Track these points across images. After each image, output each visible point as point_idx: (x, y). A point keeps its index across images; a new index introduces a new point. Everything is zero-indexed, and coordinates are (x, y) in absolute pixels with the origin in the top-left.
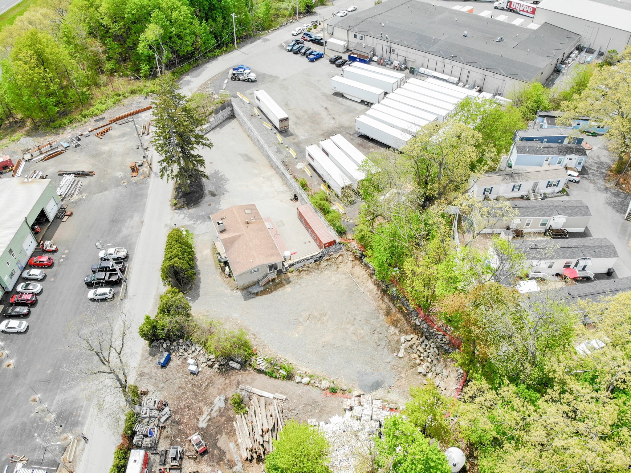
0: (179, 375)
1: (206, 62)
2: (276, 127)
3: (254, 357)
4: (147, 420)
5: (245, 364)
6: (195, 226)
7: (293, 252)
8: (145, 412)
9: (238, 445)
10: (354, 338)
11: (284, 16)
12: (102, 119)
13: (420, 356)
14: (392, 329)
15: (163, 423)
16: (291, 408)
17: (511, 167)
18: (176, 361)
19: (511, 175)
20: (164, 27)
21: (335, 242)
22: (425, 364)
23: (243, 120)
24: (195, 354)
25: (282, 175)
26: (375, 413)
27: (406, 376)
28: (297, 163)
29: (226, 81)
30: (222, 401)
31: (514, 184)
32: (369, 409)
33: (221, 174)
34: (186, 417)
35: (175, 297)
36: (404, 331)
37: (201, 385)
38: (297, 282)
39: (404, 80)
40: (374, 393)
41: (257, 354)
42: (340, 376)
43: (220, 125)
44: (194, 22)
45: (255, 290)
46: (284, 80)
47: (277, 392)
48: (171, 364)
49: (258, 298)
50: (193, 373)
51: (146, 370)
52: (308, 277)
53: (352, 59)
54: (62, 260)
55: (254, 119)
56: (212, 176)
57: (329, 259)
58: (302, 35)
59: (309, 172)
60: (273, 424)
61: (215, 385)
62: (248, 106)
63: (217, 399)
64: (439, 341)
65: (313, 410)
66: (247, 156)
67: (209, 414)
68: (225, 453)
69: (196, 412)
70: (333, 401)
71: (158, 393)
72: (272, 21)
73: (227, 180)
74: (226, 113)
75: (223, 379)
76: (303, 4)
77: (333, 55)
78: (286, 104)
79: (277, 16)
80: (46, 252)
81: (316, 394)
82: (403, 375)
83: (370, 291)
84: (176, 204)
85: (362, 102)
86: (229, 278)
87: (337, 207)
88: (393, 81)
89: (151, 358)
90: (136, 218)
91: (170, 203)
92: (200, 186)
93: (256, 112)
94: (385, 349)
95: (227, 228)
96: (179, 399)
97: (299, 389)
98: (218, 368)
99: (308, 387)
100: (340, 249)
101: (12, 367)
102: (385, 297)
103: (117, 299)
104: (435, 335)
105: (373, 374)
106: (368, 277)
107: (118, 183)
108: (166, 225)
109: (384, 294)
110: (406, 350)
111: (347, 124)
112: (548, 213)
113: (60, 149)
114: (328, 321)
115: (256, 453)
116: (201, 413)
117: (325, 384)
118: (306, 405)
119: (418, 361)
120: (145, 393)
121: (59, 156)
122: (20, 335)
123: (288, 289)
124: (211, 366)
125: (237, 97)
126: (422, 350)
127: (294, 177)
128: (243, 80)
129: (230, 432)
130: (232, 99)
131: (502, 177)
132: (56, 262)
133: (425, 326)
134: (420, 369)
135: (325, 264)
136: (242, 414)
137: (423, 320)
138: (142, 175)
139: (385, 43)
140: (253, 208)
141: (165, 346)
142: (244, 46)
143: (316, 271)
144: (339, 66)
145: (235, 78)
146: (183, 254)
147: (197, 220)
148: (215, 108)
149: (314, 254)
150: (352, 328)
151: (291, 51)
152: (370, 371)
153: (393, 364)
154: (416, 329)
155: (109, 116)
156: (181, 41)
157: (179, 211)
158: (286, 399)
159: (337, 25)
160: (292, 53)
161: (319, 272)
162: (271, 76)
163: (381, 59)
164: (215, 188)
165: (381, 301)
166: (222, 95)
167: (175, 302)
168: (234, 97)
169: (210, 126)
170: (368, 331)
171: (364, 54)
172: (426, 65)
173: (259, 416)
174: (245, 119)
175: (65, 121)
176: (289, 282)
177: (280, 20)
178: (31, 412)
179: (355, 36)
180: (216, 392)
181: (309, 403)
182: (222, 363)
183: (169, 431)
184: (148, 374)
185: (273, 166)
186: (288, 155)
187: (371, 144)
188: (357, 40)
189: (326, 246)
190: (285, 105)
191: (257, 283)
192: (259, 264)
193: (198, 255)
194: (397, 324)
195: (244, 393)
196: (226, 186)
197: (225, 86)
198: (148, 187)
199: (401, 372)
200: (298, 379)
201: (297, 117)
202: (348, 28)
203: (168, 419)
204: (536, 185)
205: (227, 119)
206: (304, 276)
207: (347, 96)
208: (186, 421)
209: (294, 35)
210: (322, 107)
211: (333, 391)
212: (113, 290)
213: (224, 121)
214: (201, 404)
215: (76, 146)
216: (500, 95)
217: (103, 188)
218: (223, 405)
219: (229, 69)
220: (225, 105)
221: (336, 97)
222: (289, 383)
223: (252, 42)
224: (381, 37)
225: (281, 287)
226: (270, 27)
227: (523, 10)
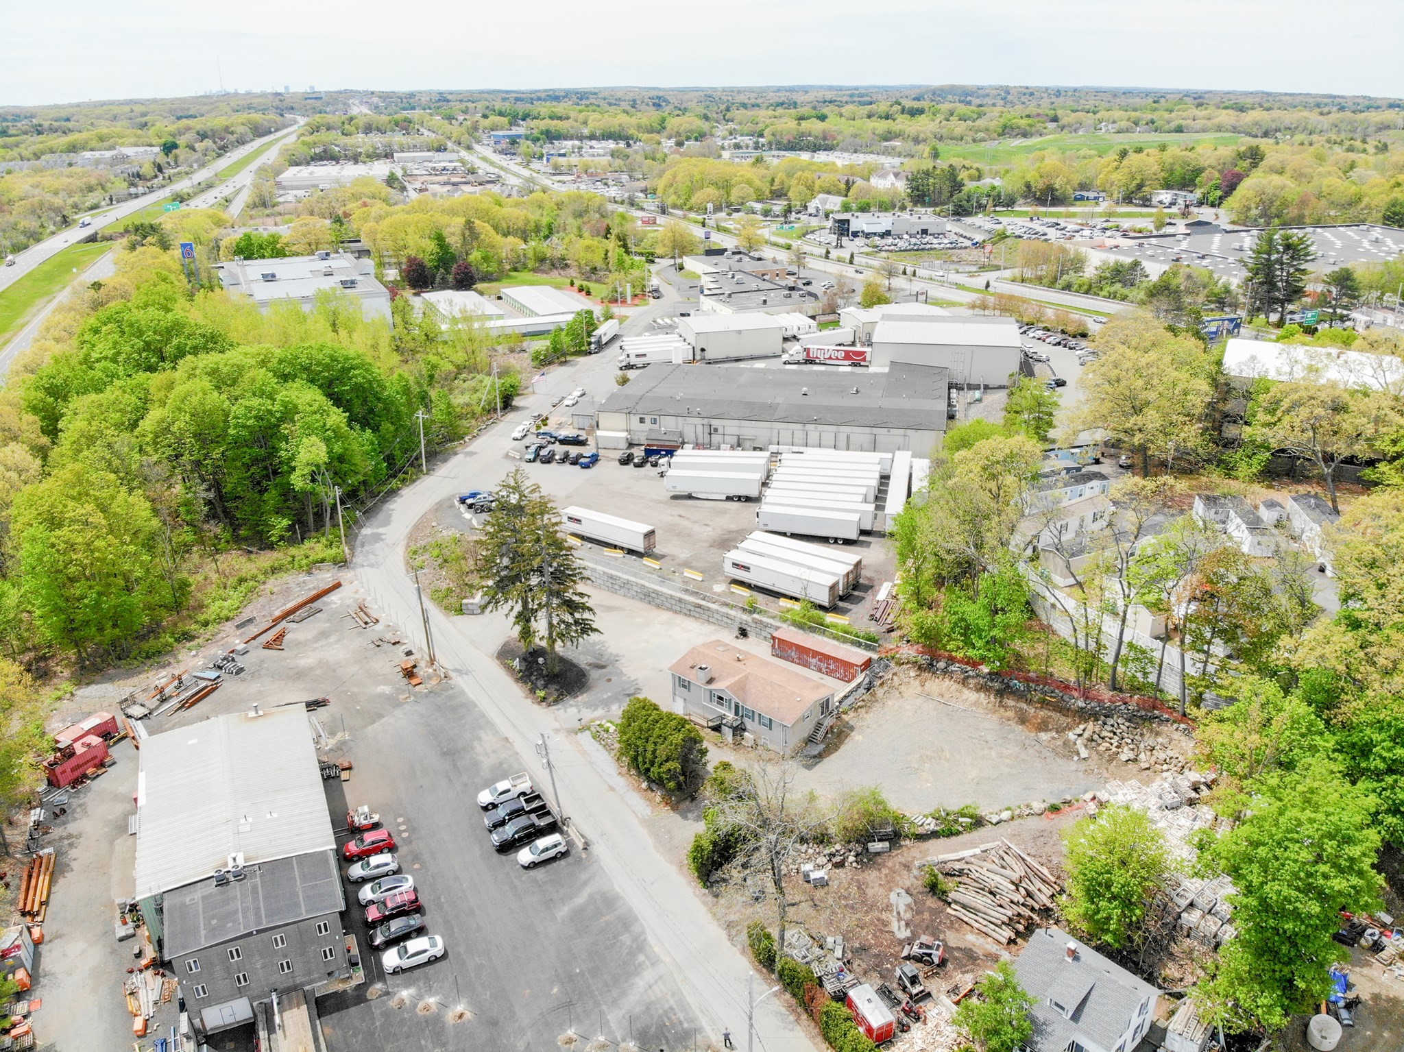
1: (383, 503)
2: (630, 551)
3: (905, 821)
4: (816, 963)
5: (895, 838)
8: (800, 957)
9: (979, 933)
10: (1007, 761)
11: (474, 415)
12: (250, 621)
13: (1112, 744)
14: (1044, 736)
15: (844, 957)
21: (872, 659)
22: (1126, 749)
27: (1112, 774)
28: (710, 586)
29: (466, 516)
30: (902, 894)
34: (868, 938)
36: (1065, 729)
37: (849, 894)
38: (862, 726)
41: (904, 816)
45: (814, 750)
47: (979, 844)
49: (826, 760)
50: (820, 886)
53: (653, 453)
54: (403, 835)
58: (534, 436)
59: (740, 591)
60: (1022, 869)
61: (871, 884)
63: (892, 897)
64: (1125, 711)
65: (1049, 839)
66: (604, 605)
67: (899, 919)
68: (970, 950)
69: (876, 926)
70: (1065, 820)
75: (876, 872)
77: (616, 454)
79: (464, 417)
80: (364, 829)
81: (1035, 824)
82: (1106, 775)
83: (976, 704)
84: (544, 698)
85: (729, 499)
86: (756, 752)
87: (833, 620)
89: (722, 899)
90: (487, 737)
91: (529, 701)
92: (567, 662)
93: (576, 541)
94: (1058, 759)
95: (716, 674)
97: (1006, 830)
98: (856, 862)
99: (1015, 822)
100: (887, 666)
101: (468, 1016)
102: (1005, 700)
103: (580, 852)
106: (960, 686)
107: (392, 701)
108: (558, 730)
109: (1002, 696)
110: (1086, 746)
111: (736, 528)
113: (204, 683)
115: (1019, 922)
116: (885, 924)
117: (1038, 806)
118: (1034, 839)
119: (1114, 750)
121: (213, 695)
123: (856, 737)
124: (840, 865)
126: (1109, 735)
127: (724, 604)
129: (952, 923)
132: (396, 840)
133: (1091, 704)
134: (1124, 757)
135: (881, 691)
136: (956, 888)
137: (1086, 699)
138: (430, 679)
139: (699, 421)
142: (434, 469)
144: (644, 465)
145: (480, 509)
149: (858, 682)
151: (536, 460)
153: (1083, 769)
154: (1082, 714)
155: (258, 614)
157: (559, 706)
159: (604, 410)
160: (538, 464)
163: (698, 445)
165: (1002, 710)
170: (1016, 748)
171: (668, 443)
172: (775, 440)
176: (852, 729)
177: (465, 424)
179: (642, 420)
180: (881, 890)
181: (1036, 836)
182: (860, 849)
183: (862, 965)
186: (688, 581)
188: (648, 425)
189: (865, 668)
191: (812, 740)
192: (813, 700)
194: (1048, 726)
198: (463, 693)
199: (1099, 773)
200: (993, 819)
202: (627, 410)
206: (868, 713)
207: (699, 496)
208: (872, 942)
209: (518, 439)
210: (672, 516)
211: (1055, 809)
214: (875, 914)
215: (238, 672)
217: (371, 716)
218: (908, 900)
221: (678, 502)
222: (982, 832)
223: (448, 461)
224: (689, 414)
225: (846, 737)
226: (458, 435)
227: (830, 358)
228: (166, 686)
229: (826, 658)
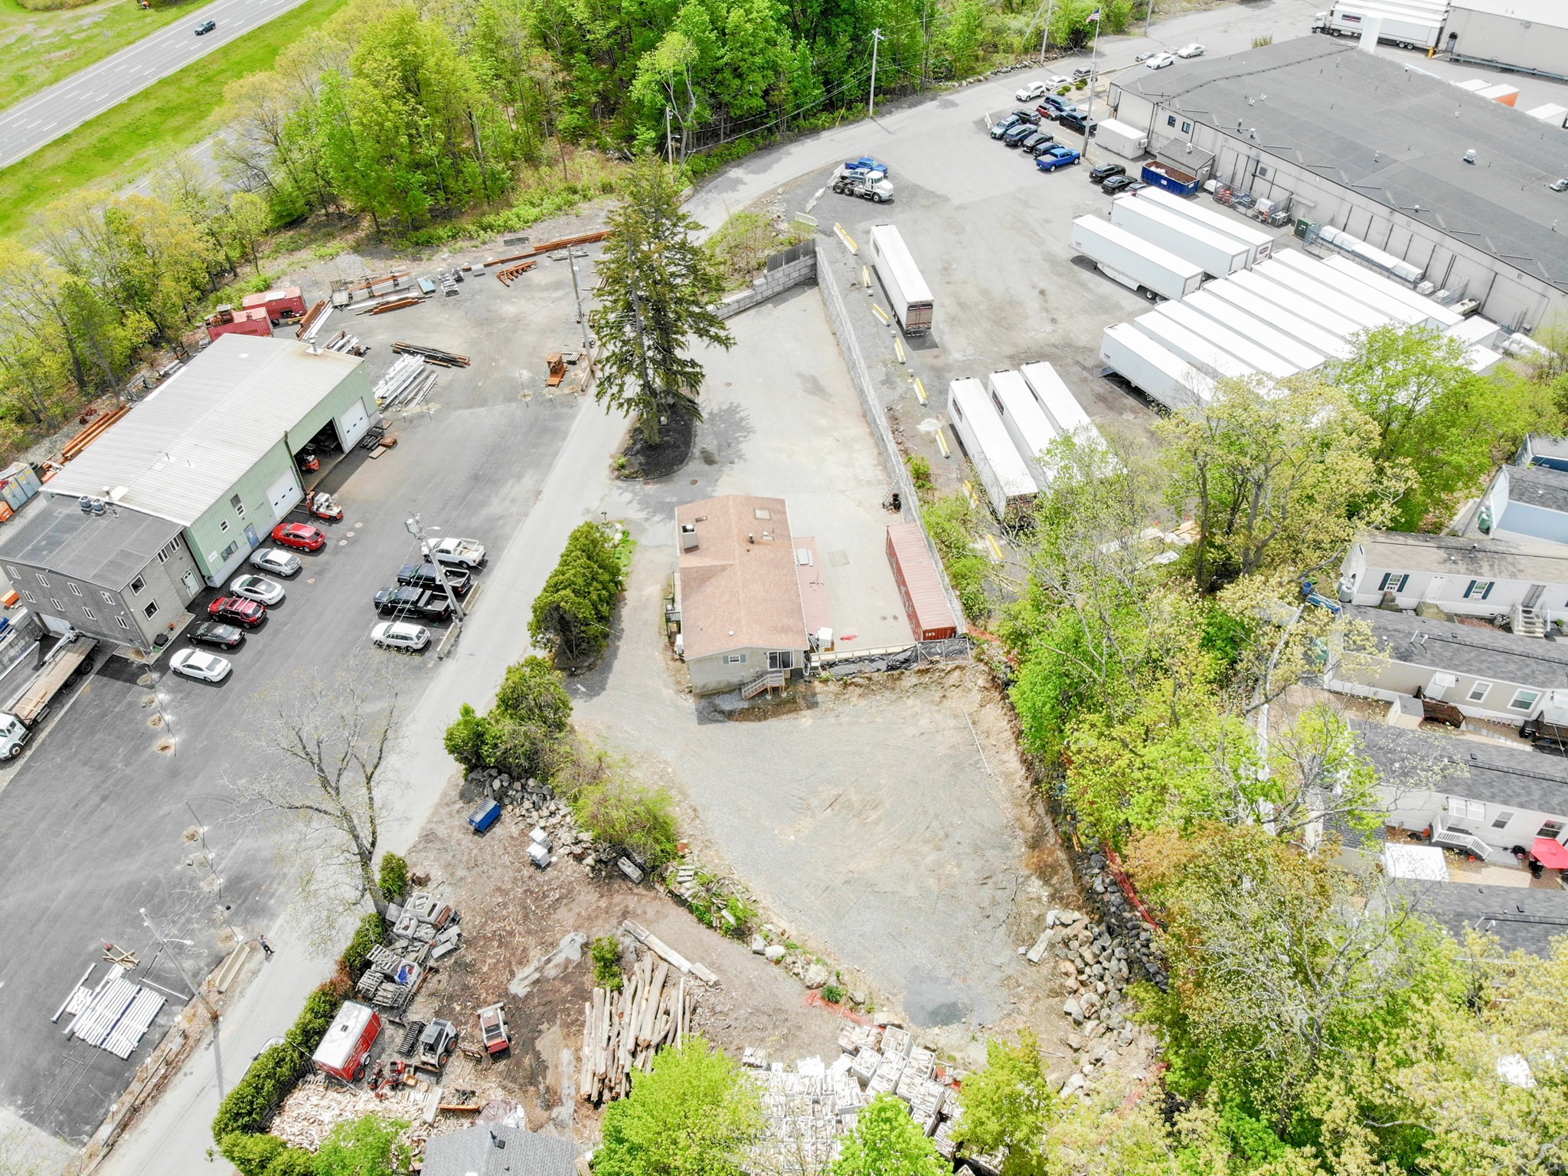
0: (506, 859)
1: (792, 141)
2: (899, 322)
3: (675, 863)
4: (404, 943)
5: (652, 873)
6: (646, 525)
7: (847, 633)
8: (406, 923)
9: (579, 1059)
10: (931, 882)
11: (1009, 49)
12: (522, 240)
13: (1080, 972)
14: (1036, 887)
15: (437, 960)
16: (718, 1009)
17: (1487, 531)
18: (508, 826)
19: (1470, 553)
20: (702, 45)
21: (953, 630)
22: (1088, 996)
23: (831, 293)
24: (553, 821)
25: (880, 441)
26: (908, 1081)
27: (1032, 1013)
28: (923, 418)
29: (820, 192)
30: (577, 946)
31: (1474, 578)
32: (895, 1066)
33: (743, 414)
34: (489, 961)
35: (538, 680)
36: (1061, 898)
37: (545, 896)
38: (833, 710)
39: (1266, 252)
40: (936, 1030)
41: (683, 857)
42: (864, 965)
43: (777, 297)
44: (779, 39)
45: (727, 704)
46: (960, 207)
47: (702, 960)
48: (498, 830)
49: (731, 725)
50: (536, 864)
51: (442, 831)
52: (863, 703)
53: (1150, 178)
54: (343, 543)
55: (855, 295)
56: (721, 417)
57: (927, 671)
58: (1041, 101)
59: (944, 445)
60: (663, 1034)
61: (573, 905)
62: (852, 261)
63: (568, 938)
64: (1138, 945)
65: (770, 1027)
66: (814, 380)
67: (539, 969)
68: (547, 1067)
69: (514, 955)
70: (823, 1020)
71: (447, 889)
72: (977, 58)
73: (749, 430)
74: (796, 270)
75: (597, 895)
76: (1064, 27)
77: (1102, 163)
78: (946, 269)
79: (993, 47)
80: (316, 516)
81: (790, 995)
82: (1025, 1007)
83: (1008, 776)
84: (623, 467)
85: (1142, 290)
86: (678, 663)
87: (990, 546)
88: (1233, 248)
89: (460, 804)
90: (528, 481)
91: (611, 461)
92: (686, 435)
93: (866, 276)
94: (1002, 930)
95: (703, 545)
96: (489, 915)
97: (754, 969)
98: (593, 868)
99: (776, 970)
100: (962, 652)
102: (1038, 800)
103: (432, 655)
104: (1135, 927)
105: (948, 982)
106: (1012, 738)
107: (513, 392)
108: (584, 510)
109: (1037, 791)
110: (1052, 946)
111: (1083, 339)
112: (1541, 678)
113: (413, 294)
114: (877, 822)
115: (611, 1088)
116: (522, 960)
117: (816, 974)
118: (757, 1011)
119: (1071, 983)
120: (421, 882)
121: (407, 309)
122: (206, 690)
123: (806, 720)
124: (579, 858)
125: (831, 234)
126: (1089, 958)
127: (905, 452)
128: (861, 196)
129: (573, 1023)
130: (819, 237)
131: (1442, 554)
132: (330, 544)
133: (1115, 898)
134: (1072, 1005)
135: (914, 680)
136: (608, 989)
137: (1114, 883)
138: (570, 383)
139: (1244, 149)
140: (777, 507)
141: (497, 784)
142: (890, 112)
143: (887, 694)
144: (1110, 191)
145: (844, 188)
146: (588, 585)
147: (655, 512)
148: (773, 253)
149: (890, 651)
150: (932, 857)
151: (1001, 138)
152: (943, 973)
153: (1009, 972)
154: (1090, 899)
155: (537, 235)
156: (738, 82)
157: (623, 485)
158: (716, 984)
159: (1131, 89)
160: (1001, 144)
161: (894, 697)
162: (932, 194)
163: (1229, 188)
164: (720, 446)
165: (1027, 809)
166: (798, 226)
168: (824, 232)
169: (751, 297)
171: (1183, 170)
172: (1342, 221)
173: (640, 1006)
174: (835, 290)
175: (442, 232)
176: (812, 705)
177: (998, 58)
178: (177, 862)
179: (1171, 122)
180: (571, 921)
181: (765, 1009)
182: (604, 857)
183: (441, 982)
184: (442, 840)
185: (866, 416)
186: (908, 396)
187: (1131, 401)
188: (1176, 132)
189: (930, 638)
190: (940, 271)
191: (736, 688)
192: (746, 644)
193: (630, 595)
194: (1051, 877)
195: (628, 941)
196: (741, 446)
197: (812, 203)
198: (573, 417)
199: (1021, 998)
200: (757, 943)
201: (962, 306)
202: (1158, 99)
203: (450, 952)
204: (1536, 592)
205: (796, 285)
206: (854, 699)
207: (1106, 271)
208: (485, 969)
209: (1020, 100)
210: (1034, 287)
211: (831, 997)
212: (427, 633)
213: (788, 289)
214: (531, 941)
215: (449, 294)
216: (1527, 332)
217: (477, 399)
218: (576, 956)
219: (837, 164)
220: (800, 251)
221: (1076, 268)
222: (733, 947)
223: (911, 106)
224: (1237, 132)
225: (790, 711)
226: (969, 72)
228: (377, 283)
229: (907, 593)
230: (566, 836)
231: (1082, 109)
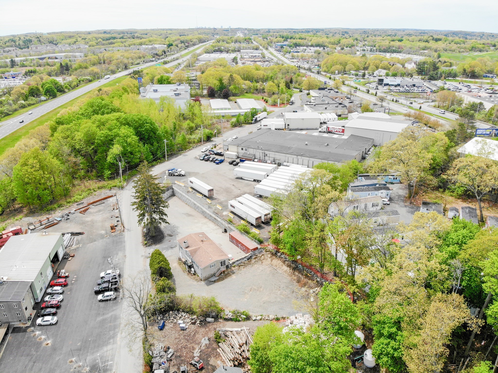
0: (173, 332)
2: (205, 196)
3: (223, 312)
4: (158, 357)
5: (217, 317)
8: (156, 354)
9: (223, 361)
10: (282, 296)
11: (194, 142)
12: (82, 203)
14: (303, 289)
15: (170, 358)
18: (169, 326)
19: (351, 201)
20: (124, 147)
21: (257, 248)
23: (182, 195)
24: (182, 319)
25: (214, 220)
26: (307, 321)
28: (223, 212)
29: (165, 177)
30: (207, 340)
31: (354, 205)
32: (303, 320)
33: (173, 224)
34: (184, 353)
36: (311, 288)
37: (190, 335)
38: (239, 272)
39: (277, 168)
41: (224, 310)
44: (140, 145)
45: (213, 279)
46: (202, 174)
47: (242, 327)
48: (166, 327)
49: (216, 284)
50: (182, 330)
52: (245, 269)
53: (242, 161)
54: (73, 282)
55: (189, 194)
57: (256, 258)
58: (208, 151)
59: (232, 216)
60: (245, 340)
61: (199, 333)
62: (184, 188)
63: (203, 340)
66: (188, 214)
67: (199, 349)
68: (216, 367)
69: (190, 349)
72: (187, 146)
73: (178, 227)
74: (169, 193)
75: (204, 329)
77: (230, 160)
79: (189, 143)
81: (267, 324)
83: (286, 271)
84: (146, 244)
85: (255, 180)
86: (194, 276)
87: (255, 231)
88: (271, 168)
90: (120, 254)
91: (142, 244)
92: (161, 232)
93: (191, 190)
94: (302, 300)
95: (190, 245)
96: (177, 344)
97: (256, 324)
98: (199, 324)
99: (261, 321)
100: (262, 251)
101: (50, 345)
102: (295, 272)
103: (119, 299)
106: (283, 263)
107: (102, 237)
108: (143, 256)
109: (294, 270)
110: (315, 297)
111: (248, 191)
113: (55, 222)
114: (263, 290)
115: (237, 361)
116: (194, 349)
117: (271, 317)
121: (55, 226)
122: (52, 326)
123: (234, 277)
124: (194, 323)
125: (175, 184)
127: (223, 219)
128: (177, 176)
129: (216, 355)
130: (172, 185)
131: (347, 203)
132: (69, 283)
133: (323, 280)
135: (254, 261)
136: (223, 342)
137: (321, 278)
138: (118, 231)
139: (261, 151)
141: (159, 318)
142: (171, 159)
143: (249, 265)
144: (235, 165)
145: (171, 175)
149: (246, 256)
150: (279, 292)
151: (203, 160)
154: (318, 284)
155: (86, 202)
157: (149, 248)
158: (249, 329)
160: (204, 161)
161: (251, 266)
162: (194, 173)
163: (260, 160)
165: (293, 276)
166: (165, 184)
167: (168, 284)
170: (289, 292)
171: (250, 157)
172: (287, 161)
173: (235, 339)
174: (184, 194)
175: (56, 206)
176: (234, 273)
177: (191, 145)
178: (71, 369)
179: (242, 149)
180: (201, 336)
182: (202, 320)
183: (174, 362)
185: (206, 217)
186: (217, 209)
188: (244, 151)
189: (253, 251)
191: (214, 275)
192: (215, 260)
195: (220, 333)
196: (178, 231)
197: (165, 179)
198: (124, 237)
200: (254, 318)
202: (237, 145)
203: (172, 355)
204: (366, 205)
205: (169, 197)
206: (243, 268)
207: (245, 178)
208: (185, 355)
209: (203, 152)
210: (231, 185)
211: (278, 320)
212: (115, 294)
214: (193, 345)
215: (67, 220)
217: (92, 240)
218: (208, 342)
219: (165, 171)
220: (169, 188)
221: (238, 180)
222: (248, 322)
223: (176, 157)
224: (258, 148)
225: (229, 276)
226: (186, 149)
227: (337, 131)
228: (43, 221)
229: (243, 245)
230: (188, 320)
231: (219, 151)
